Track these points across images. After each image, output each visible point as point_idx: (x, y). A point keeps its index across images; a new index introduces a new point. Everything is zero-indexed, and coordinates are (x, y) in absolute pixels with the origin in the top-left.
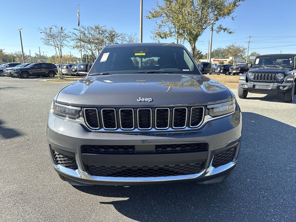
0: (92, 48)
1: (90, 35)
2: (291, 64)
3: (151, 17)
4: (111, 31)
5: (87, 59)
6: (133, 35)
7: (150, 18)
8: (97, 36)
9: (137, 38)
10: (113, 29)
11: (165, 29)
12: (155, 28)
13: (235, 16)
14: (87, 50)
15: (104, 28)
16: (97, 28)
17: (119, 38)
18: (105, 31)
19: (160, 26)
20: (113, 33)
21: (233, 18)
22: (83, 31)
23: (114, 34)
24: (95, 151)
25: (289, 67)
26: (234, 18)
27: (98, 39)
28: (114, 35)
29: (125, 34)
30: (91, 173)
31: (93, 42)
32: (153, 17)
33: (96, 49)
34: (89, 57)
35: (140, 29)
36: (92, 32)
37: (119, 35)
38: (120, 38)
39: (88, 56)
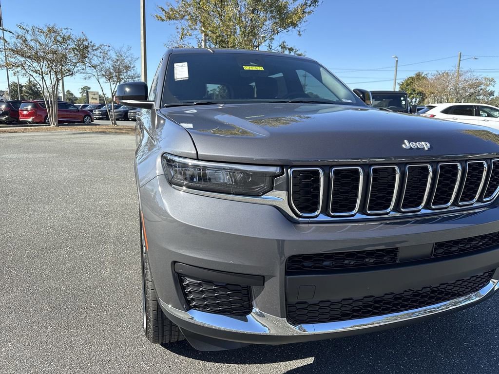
0: (41, 69)
1: (38, 43)
2: (404, 107)
3: (164, 17)
4: (80, 39)
5: (21, 93)
6: (124, 49)
7: (163, 20)
8: (53, 47)
9: (132, 54)
10: (84, 35)
11: (190, 41)
12: (173, 39)
13: (302, 29)
14: (31, 73)
15: (67, 32)
16: (51, 30)
17: (97, 53)
18: (69, 37)
19: (183, 36)
20: (85, 43)
21: (299, 32)
22: (20, 34)
23: (87, 45)
24: (314, 268)
25: (402, 110)
26: (301, 33)
27: (55, 52)
28: (88, 47)
29: (109, 47)
30: (294, 319)
31: (44, 58)
32: (170, 18)
33: (50, 72)
34: (24, 88)
35: (140, 39)
36: (42, 38)
37: (96, 47)
38: (99, 55)
39: (21, 86)
